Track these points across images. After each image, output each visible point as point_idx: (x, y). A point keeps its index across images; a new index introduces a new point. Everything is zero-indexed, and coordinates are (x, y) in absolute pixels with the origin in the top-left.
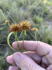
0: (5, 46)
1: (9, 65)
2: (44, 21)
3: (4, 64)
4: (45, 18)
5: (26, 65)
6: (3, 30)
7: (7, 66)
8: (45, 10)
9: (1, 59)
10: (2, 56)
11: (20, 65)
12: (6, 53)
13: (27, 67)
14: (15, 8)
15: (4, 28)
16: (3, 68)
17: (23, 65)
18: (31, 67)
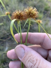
0: (5, 41)
1: (9, 60)
2: (44, 17)
3: (4, 59)
4: (46, 14)
5: (32, 59)
6: (3, 25)
7: (7, 61)
8: (46, 7)
9: (1, 54)
10: (2, 51)
11: (24, 59)
12: (5, 48)
13: (33, 62)
14: (15, 4)
15: (4, 23)
16: (3, 63)
17: (28, 60)
18: (38, 61)
